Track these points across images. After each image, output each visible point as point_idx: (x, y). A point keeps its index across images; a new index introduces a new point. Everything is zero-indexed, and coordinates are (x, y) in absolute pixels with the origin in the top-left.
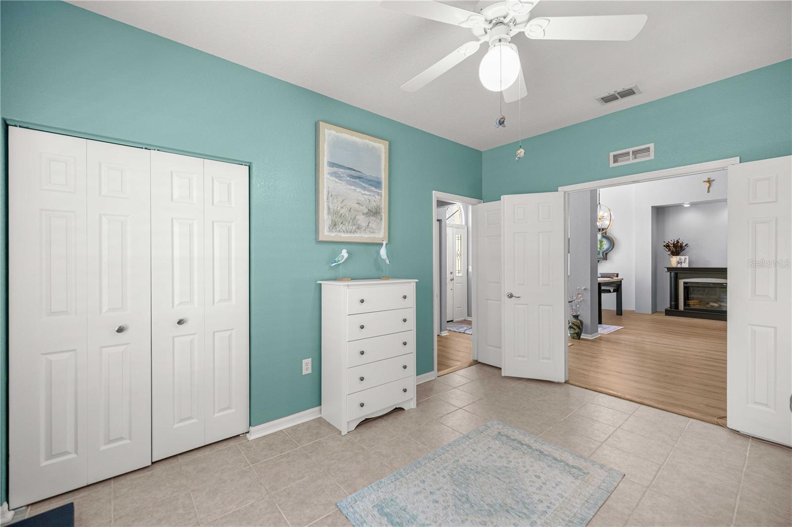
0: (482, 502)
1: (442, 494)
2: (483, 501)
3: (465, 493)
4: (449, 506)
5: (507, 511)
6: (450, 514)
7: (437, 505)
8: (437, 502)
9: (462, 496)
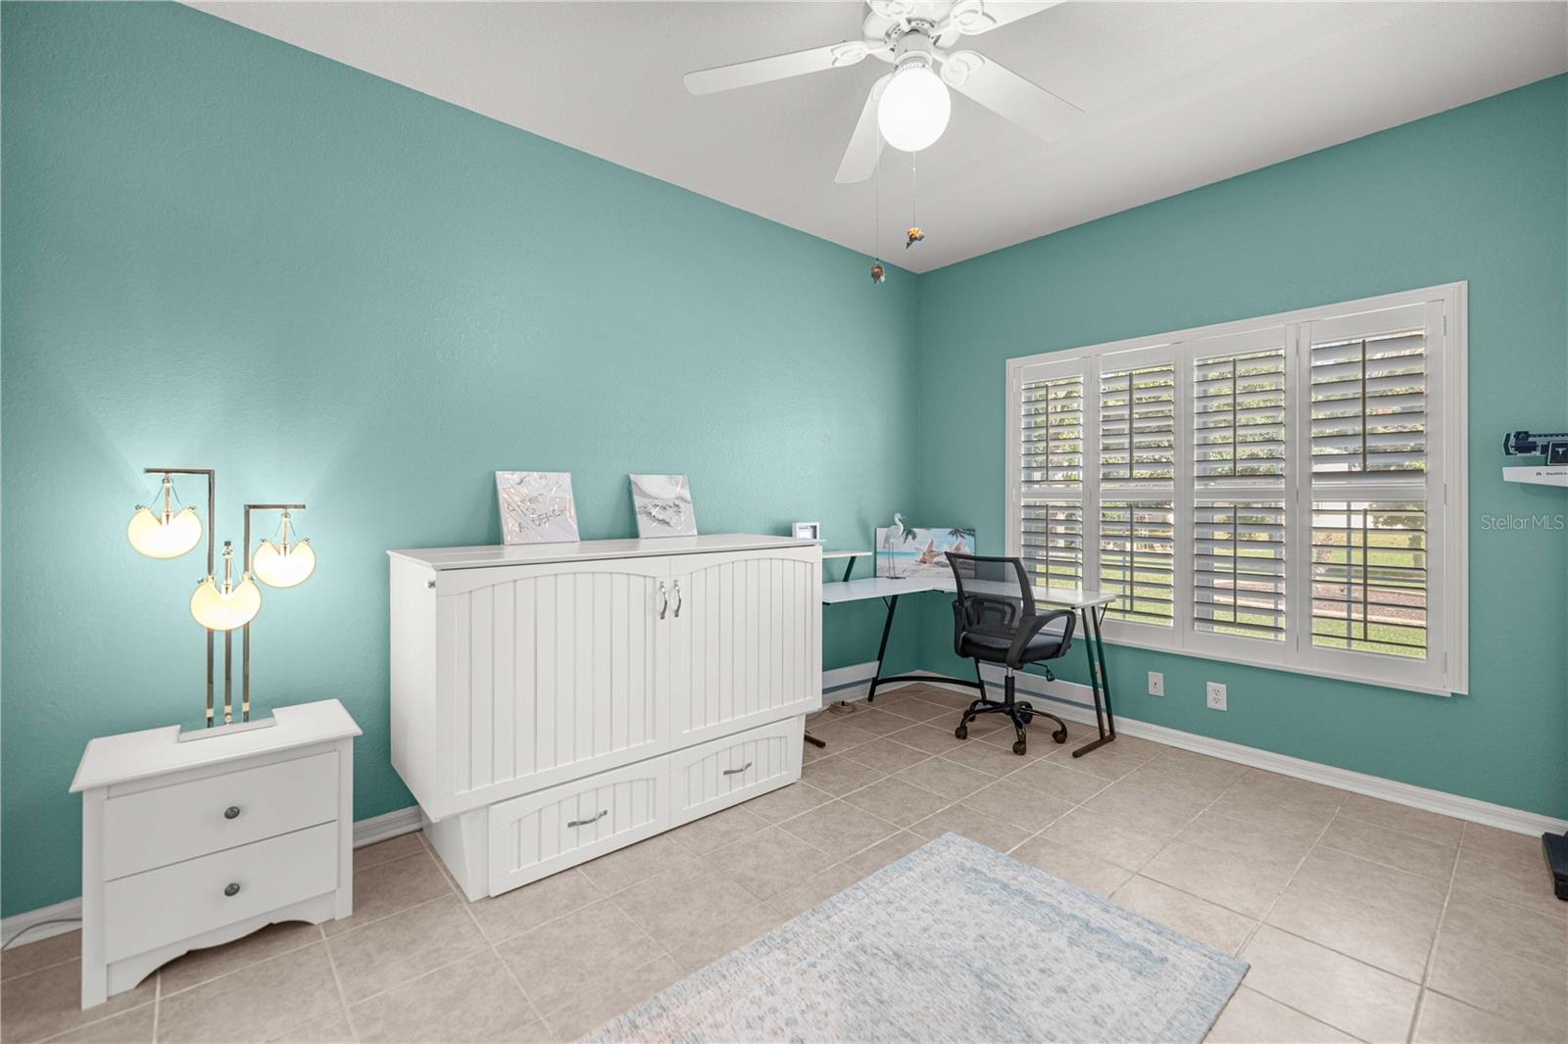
0: (948, 971)
1: (1039, 989)
2: (946, 974)
3: (988, 992)
4: (1016, 963)
5: (898, 956)
6: (1009, 948)
7: (1042, 965)
8: (1042, 971)
9: (990, 985)
